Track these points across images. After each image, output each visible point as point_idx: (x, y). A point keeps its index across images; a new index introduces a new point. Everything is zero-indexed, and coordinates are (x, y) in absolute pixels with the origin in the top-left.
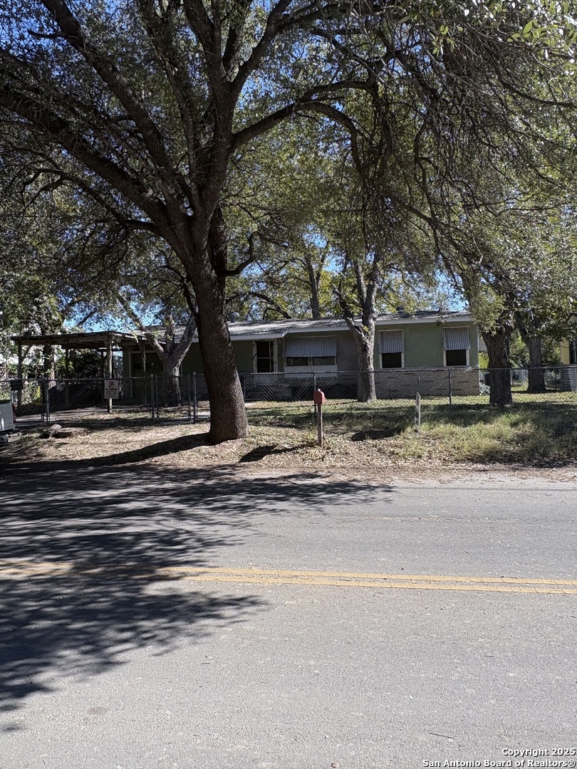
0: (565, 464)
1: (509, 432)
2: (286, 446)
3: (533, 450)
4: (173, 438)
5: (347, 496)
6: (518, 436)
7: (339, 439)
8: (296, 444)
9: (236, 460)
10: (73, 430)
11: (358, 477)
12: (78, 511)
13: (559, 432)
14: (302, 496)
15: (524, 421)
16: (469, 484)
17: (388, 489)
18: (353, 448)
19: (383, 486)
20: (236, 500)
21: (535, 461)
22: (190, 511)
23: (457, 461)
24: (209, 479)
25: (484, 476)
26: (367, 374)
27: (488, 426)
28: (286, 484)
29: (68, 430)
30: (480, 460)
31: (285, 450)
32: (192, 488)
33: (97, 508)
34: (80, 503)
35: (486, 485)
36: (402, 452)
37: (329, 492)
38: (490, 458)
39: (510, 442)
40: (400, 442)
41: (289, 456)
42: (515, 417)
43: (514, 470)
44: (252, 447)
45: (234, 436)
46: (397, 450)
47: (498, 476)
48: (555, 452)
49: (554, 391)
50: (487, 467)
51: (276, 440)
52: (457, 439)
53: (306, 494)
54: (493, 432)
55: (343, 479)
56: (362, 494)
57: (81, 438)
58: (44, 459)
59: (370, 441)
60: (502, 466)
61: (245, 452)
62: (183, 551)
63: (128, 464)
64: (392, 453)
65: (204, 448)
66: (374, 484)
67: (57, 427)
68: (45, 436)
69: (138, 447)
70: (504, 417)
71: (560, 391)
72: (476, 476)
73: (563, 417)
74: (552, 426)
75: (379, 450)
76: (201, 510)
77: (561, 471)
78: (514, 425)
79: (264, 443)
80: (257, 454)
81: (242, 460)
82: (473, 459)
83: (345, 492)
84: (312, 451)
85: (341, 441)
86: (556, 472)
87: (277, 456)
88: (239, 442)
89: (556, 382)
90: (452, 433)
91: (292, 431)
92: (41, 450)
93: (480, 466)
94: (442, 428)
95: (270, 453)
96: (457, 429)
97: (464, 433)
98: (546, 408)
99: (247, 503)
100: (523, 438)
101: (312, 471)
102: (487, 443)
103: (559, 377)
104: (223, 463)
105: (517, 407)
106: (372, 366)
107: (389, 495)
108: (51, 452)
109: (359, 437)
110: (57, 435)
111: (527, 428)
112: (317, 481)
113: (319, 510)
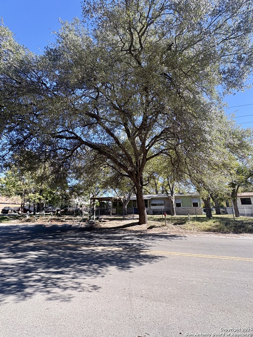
0: (229, 233)
1: (213, 224)
2: (158, 226)
3: (220, 229)
4: (130, 223)
5: (176, 238)
6: (216, 225)
7: (170, 225)
8: (160, 225)
9: (146, 229)
10: (106, 220)
11: (177, 234)
12: (116, 238)
13: (226, 225)
14: (165, 237)
15: (217, 222)
16: (205, 237)
17: (185, 237)
18: (174, 227)
19: (184, 236)
20: (150, 237)
21: (221, 232)
22: (141, 239)
23: (201, 231)
24: (141, 233)
25: (208, 235)
26: (173, 209)
27: (207, 223)
28: (160, 235)
29: (105, 220)
30: (207, 231)
31: (158, 227)
32: (139, 235)
33: (120, 238)
34: (115, 237)
35: (209, 237)
36: (186, 228)
37: (171, 237)
38: (209, 230)
39: (214, 227)
40: (185, 226)
41: (159, 228)
42: (214, 220)
43: (216, 234)
44: (149, 226)
45: (145, 223)
46: (185, 228)
47: (212, 235)
48: (226, 230)
49: (223, 214)
50: (209, 233)
51: (155, 224)
52: (200, 226)
53: (166, 237)
54: (209, 224)
55: (173, 234)
56: (179, 238)
57: (109, 222)
58: (102, 227)
59: (178, 225)
60: (213, 233)
61: (148, 227)
62: (144, 247)
63: (121, 229)
64: (184, 228)
65: (138, 226)
66: (181, 236)
67: (103, 220)
68: (100, 221)
69: (122, 225)
70: (211, 220)
71: (225, 214)
72: (206, 235)
73: (227, 221)
74: (224, 223)
75: (181, 228)
76: (143, 239)
77: (228, 235)
78: (214, 222)
79: (152, 225)
80: (151, 228)
81: (148, 229)
82: (204, 231)
83: (176, 237)
84: (164, 227)
85: (171, 225)
86: (227, 235)
87: (156, 228)
88: (146, 224)
89: (223, 212)
90: (198, 224)
91: (158, 222)
92: (100, 225)
93: (207, 232)
94: (196, 223)
95: (154, 227)
96: (200, 223)
97: (201, 224)
98: (222, 219)
99: (153, 238)
100: (217, 226)
101: (165, 232)
102: (208, 227)
103: (224, 210)
104: (143, 229)
105: (214, 218)
106: (174, 207)
107: (186, 238)
108: (103, 225)
109: (175, 224)
110: (103, 222)
111: (218, 223)
112: (167, 234)
113: (170, 240)
